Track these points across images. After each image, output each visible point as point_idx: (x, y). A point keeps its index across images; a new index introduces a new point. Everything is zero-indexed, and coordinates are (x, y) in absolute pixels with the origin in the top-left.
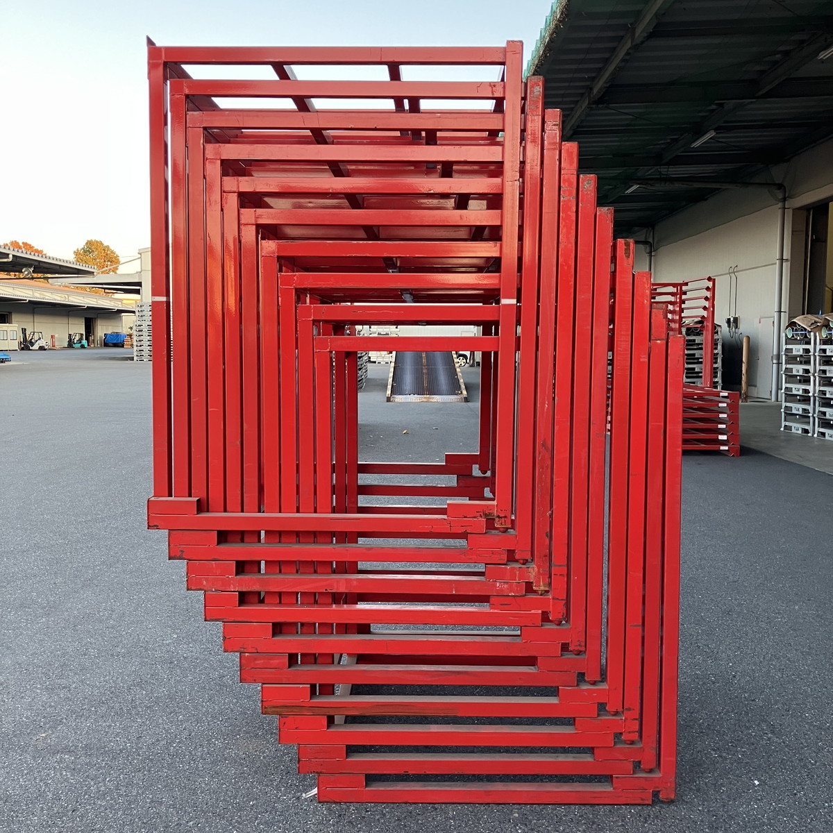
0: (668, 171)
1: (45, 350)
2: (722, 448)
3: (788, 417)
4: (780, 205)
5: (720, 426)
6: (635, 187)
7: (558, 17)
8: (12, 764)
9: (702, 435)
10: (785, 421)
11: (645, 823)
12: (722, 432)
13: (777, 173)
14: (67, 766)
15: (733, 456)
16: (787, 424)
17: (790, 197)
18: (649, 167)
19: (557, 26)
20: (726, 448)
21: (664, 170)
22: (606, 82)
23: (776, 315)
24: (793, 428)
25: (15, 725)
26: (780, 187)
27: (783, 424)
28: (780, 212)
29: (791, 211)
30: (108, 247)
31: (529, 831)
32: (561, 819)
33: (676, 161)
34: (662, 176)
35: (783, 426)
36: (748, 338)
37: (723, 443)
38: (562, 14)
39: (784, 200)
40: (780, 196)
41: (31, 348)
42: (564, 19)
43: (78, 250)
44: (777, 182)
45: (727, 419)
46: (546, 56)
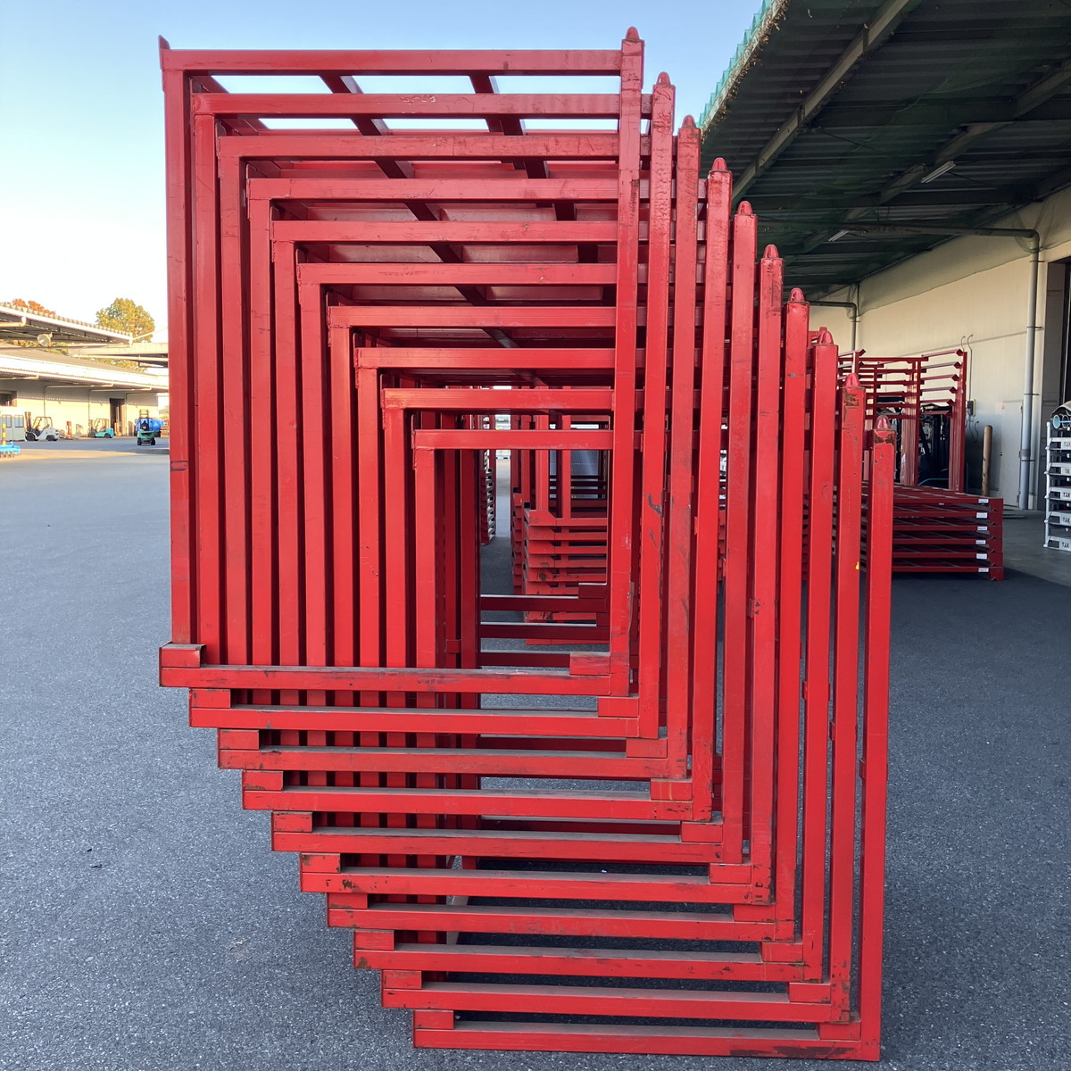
0: (888, 213)
1: (55, 440)
2: (981, 570)
3: (1053, 530)
4: (1031, 257)
5: (979, 542)
6: (842, 233)
7: (774, 15)
8: (210, 981)
9: (955, 554)
10: (1050, 534)
11: (1053, 1057)
12: (981, 550)
13: (1028, 217)
14: (283, 984)
15: (995, 580)
16: (1053, 538)
17: (1045, 248)
18: (865, 208)
19: (772, 27)
20: (987, 570)
21: (883, 212)
22: (824, 99)
23: (1026, 399)
24: (1061, 545)
25: (196, 930)
26: (1032, 234)
27: (1047, 539)
28: (1031, 265)
29: (1046, 265)
30: (140, 308)
31: (908, 1069)
32: (942, 1052)
33: (901, 200)
34: (881, 220)
35: (1047, 542)
36: (991, 428)
37: (983, 563)
38: (779, 12)
39: (1037, 251)
40: (1031, 245)
41: (36, 438)
42: (782, 17)
43: (102, 311)
44: (1027, 228)
45: (988, 533)
46: (751, 65)
